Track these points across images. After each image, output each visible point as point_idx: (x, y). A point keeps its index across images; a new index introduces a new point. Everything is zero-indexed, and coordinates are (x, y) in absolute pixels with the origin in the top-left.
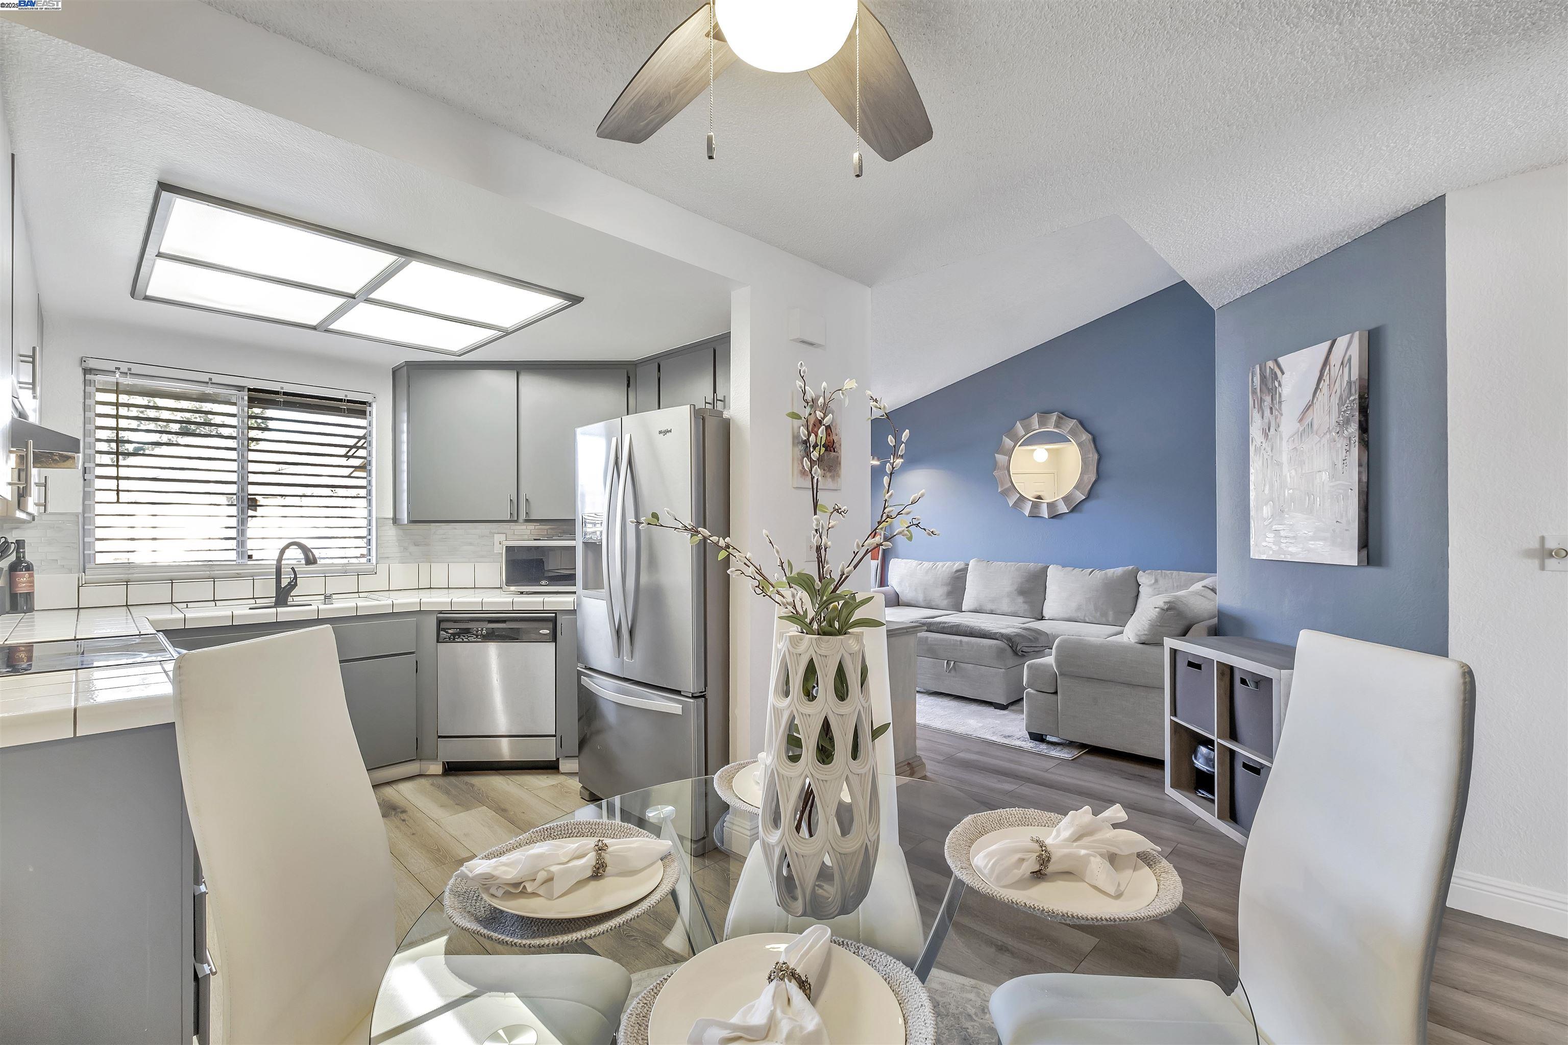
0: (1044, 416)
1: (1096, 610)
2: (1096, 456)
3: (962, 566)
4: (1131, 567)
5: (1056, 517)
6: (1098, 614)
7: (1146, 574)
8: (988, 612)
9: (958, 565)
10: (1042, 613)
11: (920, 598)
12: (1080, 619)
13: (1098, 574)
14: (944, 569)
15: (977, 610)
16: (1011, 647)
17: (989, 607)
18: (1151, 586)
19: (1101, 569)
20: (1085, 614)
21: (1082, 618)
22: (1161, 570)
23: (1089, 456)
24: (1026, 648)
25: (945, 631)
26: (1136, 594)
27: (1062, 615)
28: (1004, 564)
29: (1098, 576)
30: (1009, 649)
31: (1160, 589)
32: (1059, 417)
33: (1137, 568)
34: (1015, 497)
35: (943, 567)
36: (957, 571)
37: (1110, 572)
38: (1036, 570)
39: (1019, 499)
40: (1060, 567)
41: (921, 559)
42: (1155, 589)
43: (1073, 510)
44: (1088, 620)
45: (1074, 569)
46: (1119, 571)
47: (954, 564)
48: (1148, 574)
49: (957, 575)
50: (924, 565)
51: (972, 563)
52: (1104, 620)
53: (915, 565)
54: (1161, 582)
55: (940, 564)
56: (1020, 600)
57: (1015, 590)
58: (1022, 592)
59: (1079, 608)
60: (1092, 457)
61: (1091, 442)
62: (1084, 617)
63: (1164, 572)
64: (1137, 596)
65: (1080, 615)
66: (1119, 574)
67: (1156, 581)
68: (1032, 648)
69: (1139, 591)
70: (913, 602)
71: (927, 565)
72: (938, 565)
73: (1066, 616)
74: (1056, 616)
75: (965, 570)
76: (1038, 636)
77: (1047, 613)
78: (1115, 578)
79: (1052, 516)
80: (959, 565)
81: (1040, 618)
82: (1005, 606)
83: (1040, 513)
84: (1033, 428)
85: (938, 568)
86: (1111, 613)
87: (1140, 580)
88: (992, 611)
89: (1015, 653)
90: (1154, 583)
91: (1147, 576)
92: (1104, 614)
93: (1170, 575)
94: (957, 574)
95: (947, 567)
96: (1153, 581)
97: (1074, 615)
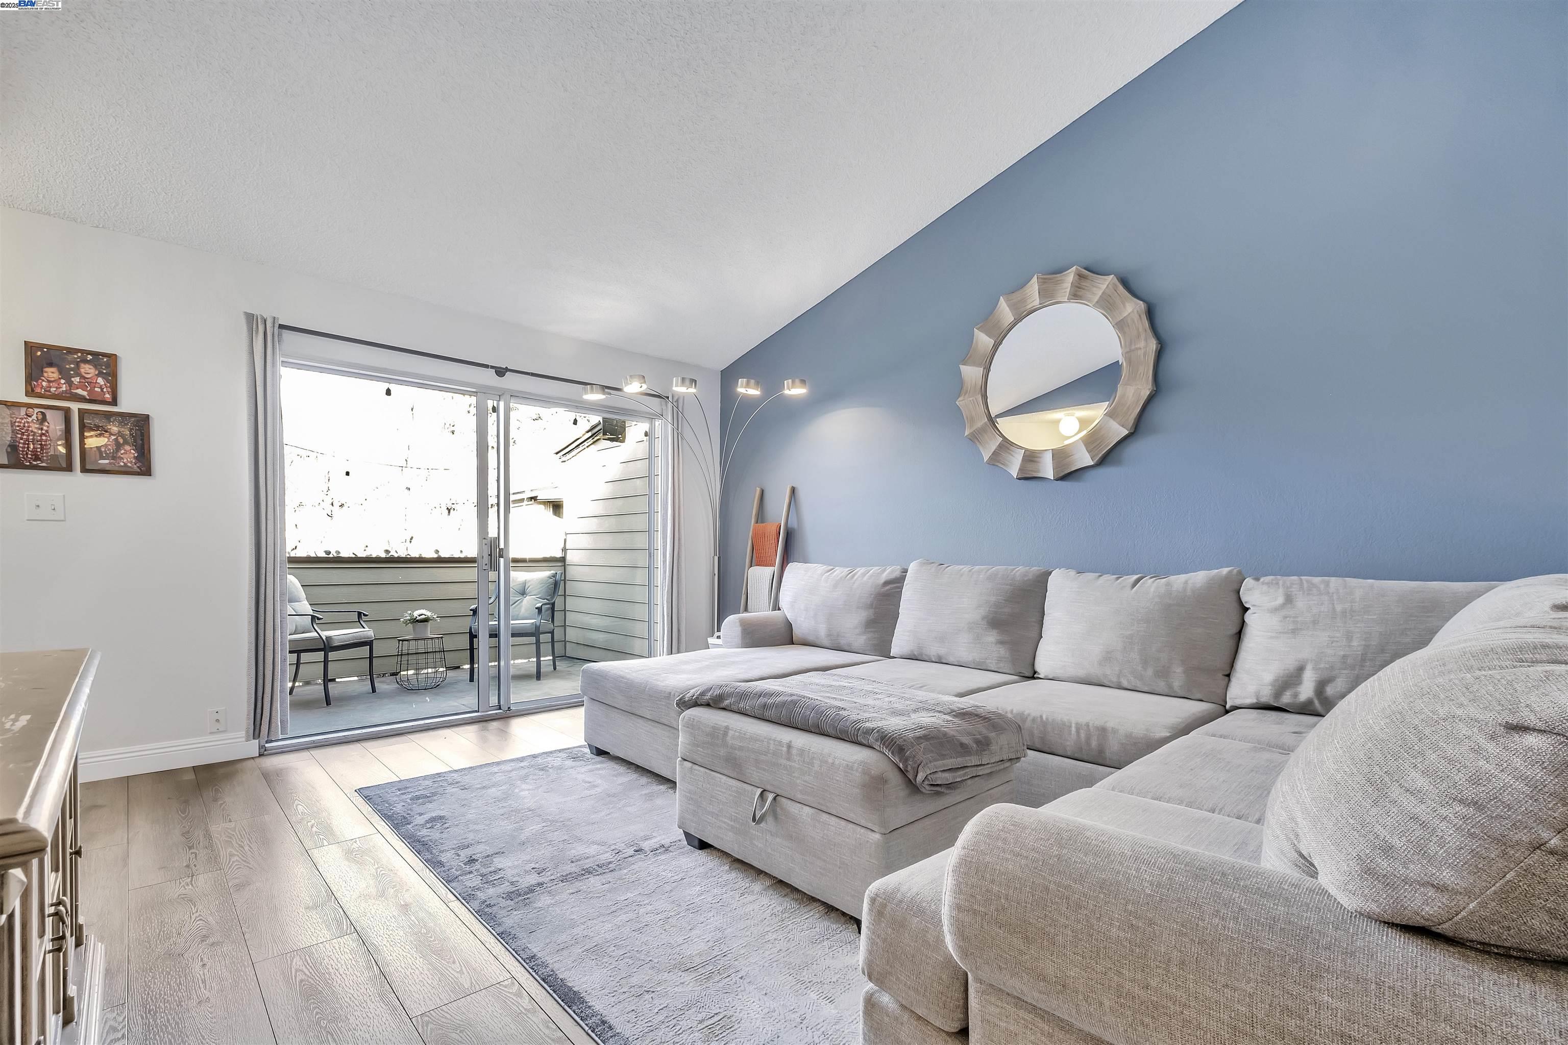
0: (1050, 279)
1: (1145, 663)
2: (1153, 345)
3: (897, 574)
4: (1225, 571)
5: (1068, 476)
6: (1150, 672)
7: (1263, 583)
8: (934, 660)
9: (890, 572)
10: (1033, 665)
11: (821, 632)
12: (1110, 681)
13: (1152, 586)
14: (865, 578)
15: (915, 655)
16: (903, 772)
17: (934, 650)
18: (1276, 610)
19: (1157, 576)
20: (1120, 671)
21: (1115, 679)
22: (1299, 574)
23: (1138, 346)
24: (946, 775)
25: (767, 714)
26: (1235, 630)
27: (1072, 672)
28: (966, 569)
29: (1152, 590)
30: (894, 778)
31: (1299, 619)
32: (1080, 276)
33: (1240, 573)
34: (994, 443)
35: (864, 575)
36: (887, 583)
37: (1178, 581)
38: (1026, 579)
39: (1001, 446)
40: (1072, 573)
41: (832, 563)
42: (1285, 617)
43: (1103, 461)
44: (1125, 684)
45: (1100, 576)
46: (1199, 578)
47: (884, 570)
48: (1268, 584)
49: (887, 590)
50: (835, 571)
51: (912, 567)
52: (1161, 685)
53: (819, 572)
54: (1301, 603)
55: (860, 571)
56: (992, 637)
57: (983, 618)
58: (996, 622)
59: (1108, 658)
60: (1146, 347)
61: (1144, 317)
62: (1119, 677)
63: (1307, 581)
64: (1239, 634)
65: (1110, 672)
66: (1198, 585)
67: (1289, 599)
68: (967, 770)
69: (1244, 622)
70: (811, 638)
71: (840, 572)
72: (858, 572)
73: (1081, 673)
74: (1059, 673)
75: (898, 583)
76: (992, 735)
77: (1042, 666)
78: (1189, 593)
79: (1063, 474)
80: (892, 571)
81: (1029, 674)
82: (963, 649)
83: (1038, 471)
84: (1029, 307)
85: (856, 577)
86: (1178, 670)
87: (1246, 598)
88: (940, 657)
89: (913, 787)
90: (1284, 604)
91: (1265, 588)
92: (1164, 673)
93: (1322, 587)
94: (888, 588)
95: (871, 576)
96: (1280, 600)
97: (1095, 671)
